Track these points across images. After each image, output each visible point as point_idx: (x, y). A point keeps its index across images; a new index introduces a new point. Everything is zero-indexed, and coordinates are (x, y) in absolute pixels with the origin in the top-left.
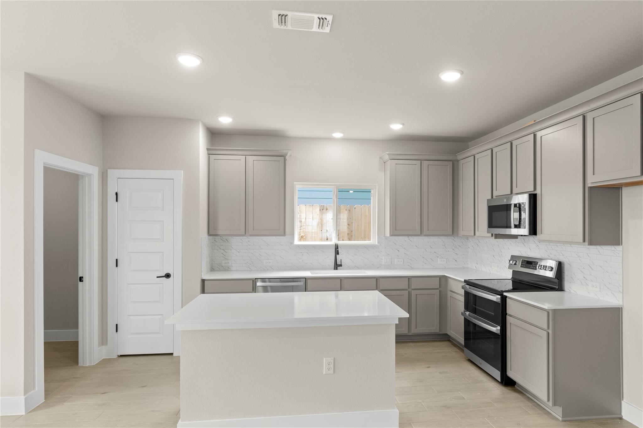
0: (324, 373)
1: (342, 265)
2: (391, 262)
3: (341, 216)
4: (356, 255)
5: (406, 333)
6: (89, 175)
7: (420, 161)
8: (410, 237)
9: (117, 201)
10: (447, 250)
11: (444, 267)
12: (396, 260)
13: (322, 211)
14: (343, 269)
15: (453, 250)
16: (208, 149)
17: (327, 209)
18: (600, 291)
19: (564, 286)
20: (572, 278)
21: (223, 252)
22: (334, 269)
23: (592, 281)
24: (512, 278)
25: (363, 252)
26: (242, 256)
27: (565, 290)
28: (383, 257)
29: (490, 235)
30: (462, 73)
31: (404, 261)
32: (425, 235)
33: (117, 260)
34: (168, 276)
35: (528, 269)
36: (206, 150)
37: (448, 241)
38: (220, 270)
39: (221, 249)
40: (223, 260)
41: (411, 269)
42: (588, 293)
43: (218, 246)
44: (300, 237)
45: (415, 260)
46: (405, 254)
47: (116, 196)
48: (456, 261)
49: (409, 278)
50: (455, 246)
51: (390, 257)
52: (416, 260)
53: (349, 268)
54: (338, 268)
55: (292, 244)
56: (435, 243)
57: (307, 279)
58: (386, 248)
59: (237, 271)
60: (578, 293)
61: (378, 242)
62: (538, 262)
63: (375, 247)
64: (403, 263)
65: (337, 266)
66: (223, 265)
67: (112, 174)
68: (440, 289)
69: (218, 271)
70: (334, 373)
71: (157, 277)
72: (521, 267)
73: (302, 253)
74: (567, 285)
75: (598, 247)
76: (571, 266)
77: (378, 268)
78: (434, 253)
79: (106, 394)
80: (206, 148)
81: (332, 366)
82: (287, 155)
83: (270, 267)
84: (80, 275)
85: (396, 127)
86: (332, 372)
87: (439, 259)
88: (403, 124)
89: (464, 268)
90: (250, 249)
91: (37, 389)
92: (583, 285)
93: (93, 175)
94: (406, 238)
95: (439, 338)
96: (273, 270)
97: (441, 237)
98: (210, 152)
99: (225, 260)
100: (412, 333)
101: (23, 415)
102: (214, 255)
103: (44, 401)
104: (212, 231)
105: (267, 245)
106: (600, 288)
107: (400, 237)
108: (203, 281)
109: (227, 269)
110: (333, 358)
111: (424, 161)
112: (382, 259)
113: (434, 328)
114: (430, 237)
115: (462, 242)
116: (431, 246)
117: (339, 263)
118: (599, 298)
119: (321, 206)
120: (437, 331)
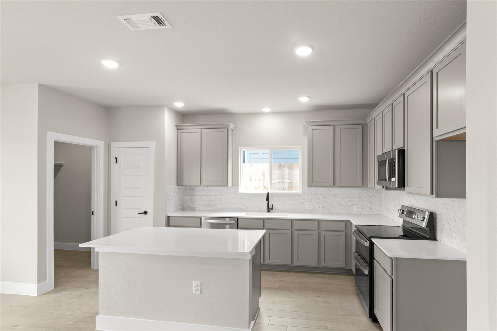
0: (193, 293)
1: (273, 209)
2: (313, 208)
3: (294, 171)
4: (285, 201)
5: (316, 266)
6: (97, 146)
7: (333, 126)
8: (329, 188)
9: (116, 163)
10: (362, 199)
11: (359, 213)
12: (317, 206)
13: (280, 167)
14: (275, 212)
15: (367, 199)
16: (176, 126)
17: (283, 166)
18: (461, 244)
19: (437, 236)
20: (442, 228)
21: (190, 197)
22: (267, 212)
23: (455, 233)
24: (402, 226)
25: (290, 200)
26: (203, 201)
27: (438, 240)
28: (307, 203)
29: (381, 187)
30: (313, 48)
31: (324, 207)
32: (338, 187)
33: (116, 201)
34: (146, 213)
35: (409, 218)
36: (175, 126)
37: (362, 191)
38: (189, 210)
39: (189, 195)
40: (191, 203)
41: (330, 214)
42: (453, 244)
43: (187, 193)
44: (263, 187)
45: (333, 207)
46: (325, 201)
47: (115, 159)
48: (370, 208)
49: (319, 221)
50: (369, 196)
51: (312, 204)
52: (335, 207)
53: (280, 211)
54: (270, 211)
55: (237, 192)
56: (351, 193)
57: (238, 219)
58: (309, 196)
59: (200, 211)
60: (446, 244)
61: (303, 192)
62: (416, 212)
63: (300, 195)
64: (323, 209)
65: (269, 209)
66: (191, 206)
67: (114, 145)
68: (346, 231)
69: (187, 210)
70: (201, 294)
71: (138, 213)
72: (406, 216)
73: (244, 199)
74: (439, 235)
75: (460, 199)
76: (441, 217)
77: (303, 212)
78: (350, 201)
79: (88, 289)
80: (175, 125)
81: (199, 288)
82: (229, 127)
83: (222, 208)
84: (92, 211)
85: (304, 100)
86: (199, 292)
87: (354, 206)
88: (309, 97)
89: (378, 215)
90: (208, 195)
91: (47, 281)
92: (449, 236)
93: (99, 146)
94: (326, 189)
95: (346, 273)
96: (224, 211)
97: (356, 188)
98: (178, 128)
99: (192, 203)
100: (322, 266)
101: (36, 296)
102: (185, 199)
103: (54, 289)
104: (179, 182)
105: (220, 193)
106: (461, 241)
107: (321, 188)
108: (169, 217)
109: (193, 209)
110: (200, 282)
111: (337, 126)
112: (306, 205)
113: (341, 264)
114: (347, 188)
115: (376, 193)
116: (347, 195)
117: (270, 207)
118: (460, 250)
119: (279, 164)
120: (343, 266)
